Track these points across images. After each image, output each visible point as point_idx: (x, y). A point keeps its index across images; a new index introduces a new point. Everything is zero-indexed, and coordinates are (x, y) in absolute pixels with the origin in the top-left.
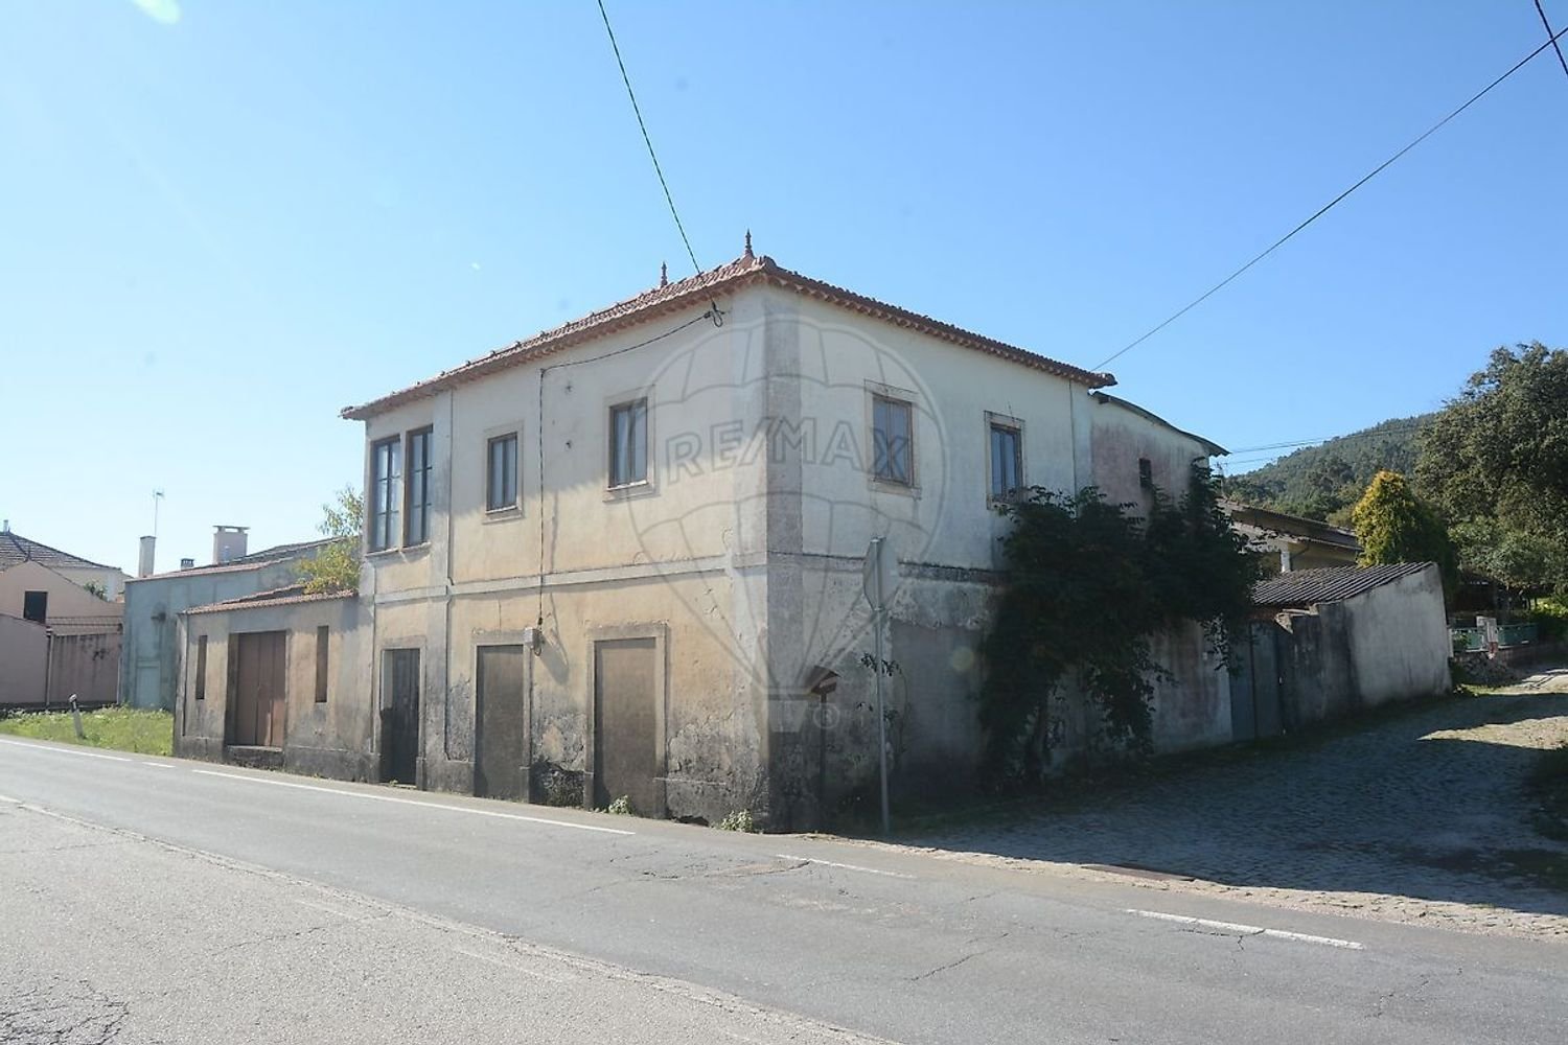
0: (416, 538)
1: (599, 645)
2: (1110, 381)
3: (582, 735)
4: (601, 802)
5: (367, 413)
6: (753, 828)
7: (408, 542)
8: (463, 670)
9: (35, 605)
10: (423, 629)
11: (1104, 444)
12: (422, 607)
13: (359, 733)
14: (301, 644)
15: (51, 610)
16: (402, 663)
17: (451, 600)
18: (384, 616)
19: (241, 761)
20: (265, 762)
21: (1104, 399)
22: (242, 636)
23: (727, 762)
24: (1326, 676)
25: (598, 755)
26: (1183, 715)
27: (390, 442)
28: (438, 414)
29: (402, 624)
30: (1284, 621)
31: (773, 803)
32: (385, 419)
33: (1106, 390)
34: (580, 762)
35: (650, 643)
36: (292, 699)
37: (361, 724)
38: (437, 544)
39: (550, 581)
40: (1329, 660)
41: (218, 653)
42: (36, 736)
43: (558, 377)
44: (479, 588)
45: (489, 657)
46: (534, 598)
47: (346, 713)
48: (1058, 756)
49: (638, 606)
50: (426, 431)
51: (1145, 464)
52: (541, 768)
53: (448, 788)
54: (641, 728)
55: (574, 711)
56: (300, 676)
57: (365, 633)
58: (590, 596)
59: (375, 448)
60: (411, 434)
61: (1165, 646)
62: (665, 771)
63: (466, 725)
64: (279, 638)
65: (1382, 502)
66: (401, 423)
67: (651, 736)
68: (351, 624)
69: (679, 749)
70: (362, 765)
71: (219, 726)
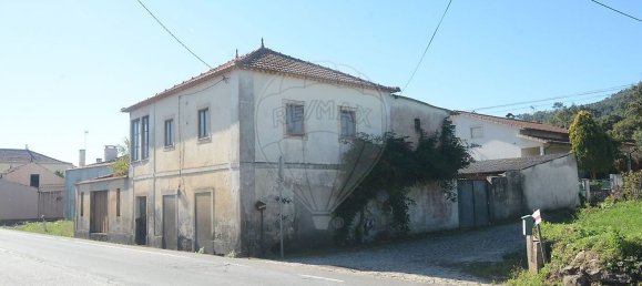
0: (145, 157)
1: (196, 195)
2: (398, 90)
3: (192, 227)
4: (197, 250)
5: (130, 110)
6: (237, 257)
7: (143, 157)
8: (159, 204)
9: (35, 180)
10: (147, 189)
11: (396, 115)
12: (147, 182)
13: (129, 228)
14: (112, 195)
15: (41, 181)
16: (142, 200)
17: (155, 179)
18: (137, 185)
19: (95, 238)
20: (102, 239)
21: (396, 97)
22: (95, 192)
23: (230, 234)
24: (510, 201)
25: (196, 233)
26: (434, 217)
27: (137, 120)
28: (150, 111)
29: (142, 187)
30: (489, 179)
31: (242, 248)
32: (136, 112)
33: (398, 94)
34: (191, 236)
35: (209, 194)
36: (110, 216)
37: (130, 224)
38: (151, 159)
39: (183, 172)
40: (511, 195)
41: (87, 198)
42: (31, 231)
43: (184, 99)
44: (163, 174)
45: (166, 199)
46: (178, 178)
47: (126, 220)
48: (371, 232)
49: (206, 181)
50: (147, 117)
51: (417, 121)
52: (181, 238)
53: (155, 246)
54: (207, 223)
55: (189, 218)
56: (112, 207)
57: (131, 190)
58: (194, 177)
59: (134, 122)
60: (143, 118)
61: (426, 191)
62: (214, 238)
63: (160, 223)
64: (105, 192)
65: (579, 124)
66: (140, 114)
67: (210, 226)
68: (127, 188)
69: (217, 230)
70: (131, 239)
71: (88, 225)
